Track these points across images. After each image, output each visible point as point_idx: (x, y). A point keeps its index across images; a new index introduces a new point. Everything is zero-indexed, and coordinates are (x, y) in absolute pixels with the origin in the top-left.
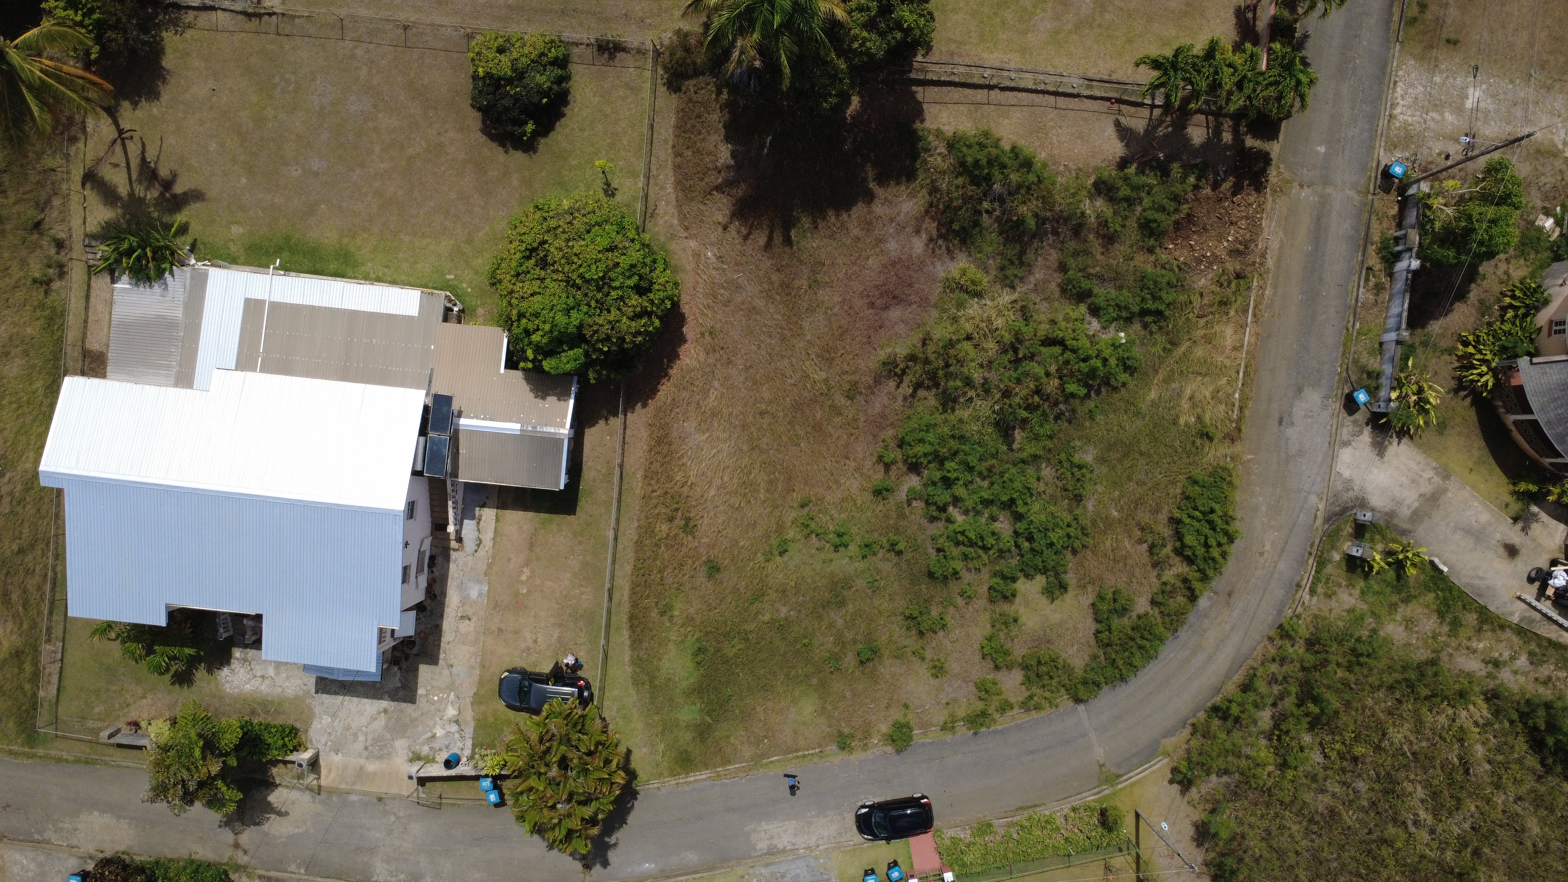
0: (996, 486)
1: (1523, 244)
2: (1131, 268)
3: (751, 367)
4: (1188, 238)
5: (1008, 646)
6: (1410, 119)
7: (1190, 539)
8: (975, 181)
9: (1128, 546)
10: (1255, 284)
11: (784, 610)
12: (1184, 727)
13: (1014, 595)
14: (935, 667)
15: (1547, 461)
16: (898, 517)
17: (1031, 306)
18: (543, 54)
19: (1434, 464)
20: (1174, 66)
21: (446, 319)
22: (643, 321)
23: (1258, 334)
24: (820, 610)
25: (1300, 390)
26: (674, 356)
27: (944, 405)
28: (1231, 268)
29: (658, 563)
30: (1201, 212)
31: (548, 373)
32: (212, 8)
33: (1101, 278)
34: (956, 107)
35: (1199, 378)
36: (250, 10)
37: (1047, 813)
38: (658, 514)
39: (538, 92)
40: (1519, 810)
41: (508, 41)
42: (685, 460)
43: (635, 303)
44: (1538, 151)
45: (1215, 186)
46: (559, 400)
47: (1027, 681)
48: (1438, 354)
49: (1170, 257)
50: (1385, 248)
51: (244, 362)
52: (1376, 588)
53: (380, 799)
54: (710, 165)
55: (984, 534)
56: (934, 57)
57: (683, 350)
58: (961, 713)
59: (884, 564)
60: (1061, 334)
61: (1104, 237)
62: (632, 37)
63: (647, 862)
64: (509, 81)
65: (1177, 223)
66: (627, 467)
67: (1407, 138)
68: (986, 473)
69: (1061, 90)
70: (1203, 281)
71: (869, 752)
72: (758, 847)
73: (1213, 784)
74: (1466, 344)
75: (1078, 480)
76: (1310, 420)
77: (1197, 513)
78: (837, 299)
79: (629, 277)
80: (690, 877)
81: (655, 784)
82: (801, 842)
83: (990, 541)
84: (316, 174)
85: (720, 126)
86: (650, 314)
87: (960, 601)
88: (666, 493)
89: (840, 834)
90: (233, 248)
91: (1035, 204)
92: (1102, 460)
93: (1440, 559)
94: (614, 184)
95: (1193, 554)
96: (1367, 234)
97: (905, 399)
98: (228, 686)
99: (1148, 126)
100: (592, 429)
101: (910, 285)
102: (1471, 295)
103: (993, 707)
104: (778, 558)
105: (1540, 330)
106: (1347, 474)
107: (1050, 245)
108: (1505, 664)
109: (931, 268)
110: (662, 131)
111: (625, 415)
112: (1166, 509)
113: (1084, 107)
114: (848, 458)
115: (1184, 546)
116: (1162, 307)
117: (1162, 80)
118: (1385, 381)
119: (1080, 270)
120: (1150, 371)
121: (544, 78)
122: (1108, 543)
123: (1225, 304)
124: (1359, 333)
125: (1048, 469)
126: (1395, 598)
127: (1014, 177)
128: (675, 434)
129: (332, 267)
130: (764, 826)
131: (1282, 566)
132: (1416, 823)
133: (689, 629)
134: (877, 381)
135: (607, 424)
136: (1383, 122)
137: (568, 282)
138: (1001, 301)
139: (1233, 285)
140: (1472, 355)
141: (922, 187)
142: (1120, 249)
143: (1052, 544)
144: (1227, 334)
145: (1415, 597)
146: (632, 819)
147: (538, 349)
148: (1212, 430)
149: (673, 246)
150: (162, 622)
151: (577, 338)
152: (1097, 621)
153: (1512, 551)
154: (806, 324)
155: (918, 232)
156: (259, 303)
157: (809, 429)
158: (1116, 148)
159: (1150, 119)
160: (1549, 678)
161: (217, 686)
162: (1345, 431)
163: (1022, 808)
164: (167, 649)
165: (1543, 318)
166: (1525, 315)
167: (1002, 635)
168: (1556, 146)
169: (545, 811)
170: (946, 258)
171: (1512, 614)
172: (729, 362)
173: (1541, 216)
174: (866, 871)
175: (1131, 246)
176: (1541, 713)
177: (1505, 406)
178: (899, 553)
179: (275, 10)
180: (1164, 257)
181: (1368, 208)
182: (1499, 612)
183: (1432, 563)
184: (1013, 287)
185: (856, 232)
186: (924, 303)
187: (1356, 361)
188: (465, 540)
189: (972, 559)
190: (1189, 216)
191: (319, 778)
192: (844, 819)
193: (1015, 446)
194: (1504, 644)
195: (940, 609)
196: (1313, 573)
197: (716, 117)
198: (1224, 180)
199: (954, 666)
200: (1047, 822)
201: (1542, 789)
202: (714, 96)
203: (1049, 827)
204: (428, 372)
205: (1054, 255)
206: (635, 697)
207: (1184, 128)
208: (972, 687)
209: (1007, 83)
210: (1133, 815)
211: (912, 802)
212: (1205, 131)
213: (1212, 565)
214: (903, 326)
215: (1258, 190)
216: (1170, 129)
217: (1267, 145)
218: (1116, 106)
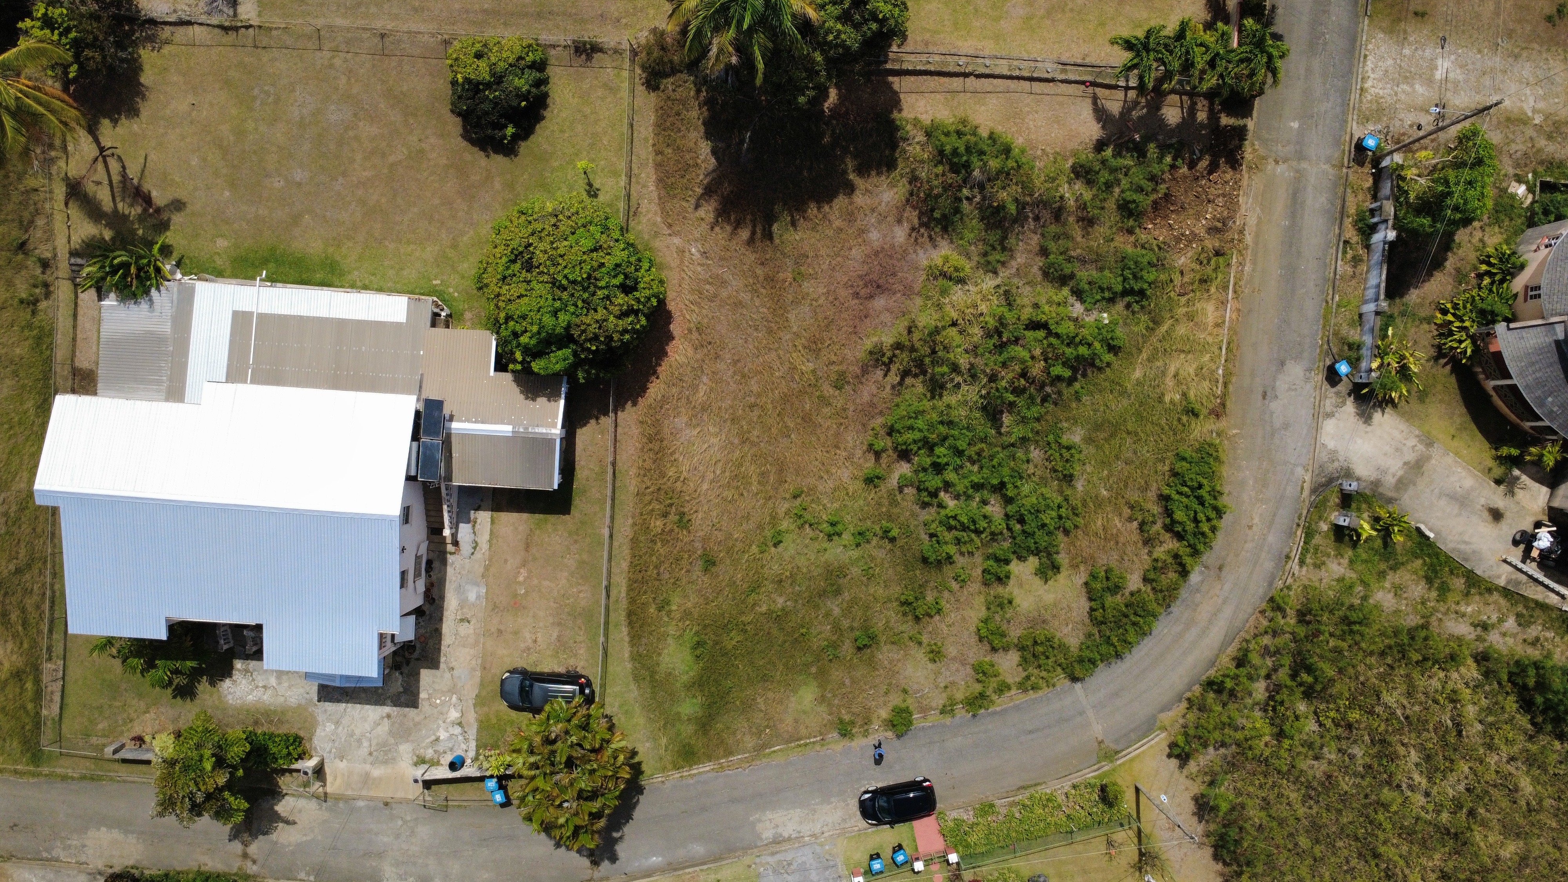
0: (985, 470)
1: (1497, 212)
2: (1112, 250)
3: (739, 361)
4: (1166, 217)
5: (1004, 627)
6: (1381, 92)
7: (1179, 515)
8: (955, 169)
9: (1119, 525)
10: (1234, 260)
11: (780, 601)
12: (1180, 701)
13: (1008, 577)
14: (932, 652)
15: (1527, 425)
16: (891, 504)
17: (1014, 291)
18: (520, 58)
19: (1417, 432)
20: (1146, 47)
21: (434, 324)
22: (630, 319)
23: (1239, 310)
24: (817, 600)
25: (1283, 364)
26: (662, 354)
27: (933, 392)
28: (1210, 246)
29: (654, 559)
30: (1179, 192)
31: (538, 374)
32: (189, 23)
33: (1082, 260)
34: (933, 95)
35: (1182, 356)
36: (227, 24)
37: (1048, 791)
38: (653, 510)
39: (517, 95)
40: (1512, 770)
41: (485, 45)
42: (676, 456)
43: (621, 302)
44: (1508, 119)
45: (1192, 165)
46: (549, 401)
47: (1024, 662)
48: (1417, 323)
49: (1149, 237)
50: (1360, 220)
51: (234, 374)
52: (1364, 556)
53: (386, 804)
54: (691, 162)
55: (976, 518)
56: (909, 47)
57: (671, 347)
58: (959, 696)
59: (878, 551)
60: (1044, 318)
61: (1083, 220)
62: (608, 37)
63: (654, 855)
64: (488, 85)
65: (1155, 202)
66: (619, 464)
67: (1379, 111)
68: (975, 457)
69: (1035, 75)
70: (1183, 259)
72: (764, 837)
73: (1209, 757)
74: (1444, 312)
75: (1067, 461)
76: (1293, 393)
77: (1186, 489)
78: (822, 290)
79: (615, 276)
80: (697, 869)
81: (659, 778)
82: (806, 829)
83: (983, 524)
84: (299, 184)
85: (700, 123)
86: (636, 312)
87: (954, 585)
88: (659, 489)
89: (844, 820)
90: (219, 262)
91: (1015, 190)
92: (1089, 440)
93: (1426, 526)
94: (596, 185)
95: (1184, 530)
96: (1343, 207)
97: (893, 387)
98: (230, 697)
99: (1123, 107)
100: (585, 429)
101: (894, 274)
102: (1448, 264)
103: (991, 689)
104: (773, 549)
105: (1516, 296)
106: (1331, 445)
107: (1031, 230)
108: (1493, 626)
109: (914, 256)
110: (642, 129)
111: (616, 414)
112: (1154, 487)
113: (1059, 91)
114: (839, 448)
115: (1174, 522)
116: (1144, 287)
117: (1135, 61)
118: (1365, 352)
119: (1061, 254)
120: (1134, 350)
121: (523, 81)
122: (1099, 523)
123: (1206, 281)
124: (1338, 306)
125: (1037, 451)
126: (1383, 566)
127: (994, 164)
128: (666, 430)
129: (319, 276)
130: (769, 815)
131: (1271, 538)
132: (1411, 788)
133: (688, 623)
134: (865, 370)
135: (598, 423)
136: (1354, 97)
137: (554, 284)
138: (984, 286)
139: (1213, 262)
140: (1451, 322)
141: (902, 176)
142: (1101, 230)
143: (1044, 525)
144: (1209, 311)
145: (1403, 564)
146: (637, 814)
147: (526, 350)
148: (1197, 407)
149: (657, 244)
150: (163, 635)
151: (565, 339)
152: (1091, 599)
153: (1496, 515)
154: (792, 316)
155: (899, 221)
156: (247, 315)
157: (799, 421)
158: (1092, 130)
159: (1125, 101)
160: (1537, 639)
161: (220, 697)
162: (1328, 402)
163: (1023, 788)
164: (169, 662)
165: (1518, 284)
166: (1502, 281)
167: (998, 618)
168: (1526, 114)
169: (551, 809)
170: (928, 245)
171: (1499, 577)
172: (717, 357)
173: (1514, 184)
174: (871, 856)
175: (1111, 227)
176: (1532, 672)
177: (1484, 372)
178: (893, 540)
179: (251, 22)
180: (1143, 237)
181: (1343, 181)
182: (1485, 576)
183: (1418, 530)
184: (995, 272)
186: (908, 292)
187: (1336, 334)
188: (461, 544)
189: (965, 543)
190: (1167, 196)
191: (324, 786)
192: (848, 805)
193: (1003, 430)
194: (1492, 607)
195: (935, 594)
196: (1302, 544)
197: (695, 114)
198: (1200, 159)
199: (952, 651)
200: (1048, 800)
201: (1534, 748)
202: (692, 93)
203: (1050, 805)
204: (418, 377)
205: (1035, 240)
206: (636, 693)
207: (1159, 109)
208: (969, 670)
209: (982, 70)
210: (1133, 790)
211: (914, 785)
212: (1179, 110)
213: (1202, 540)
214: (888, 314)
215: (1234, 168)
216: (1145, 111)
217: (1241, 122)
218: (1090, 90)
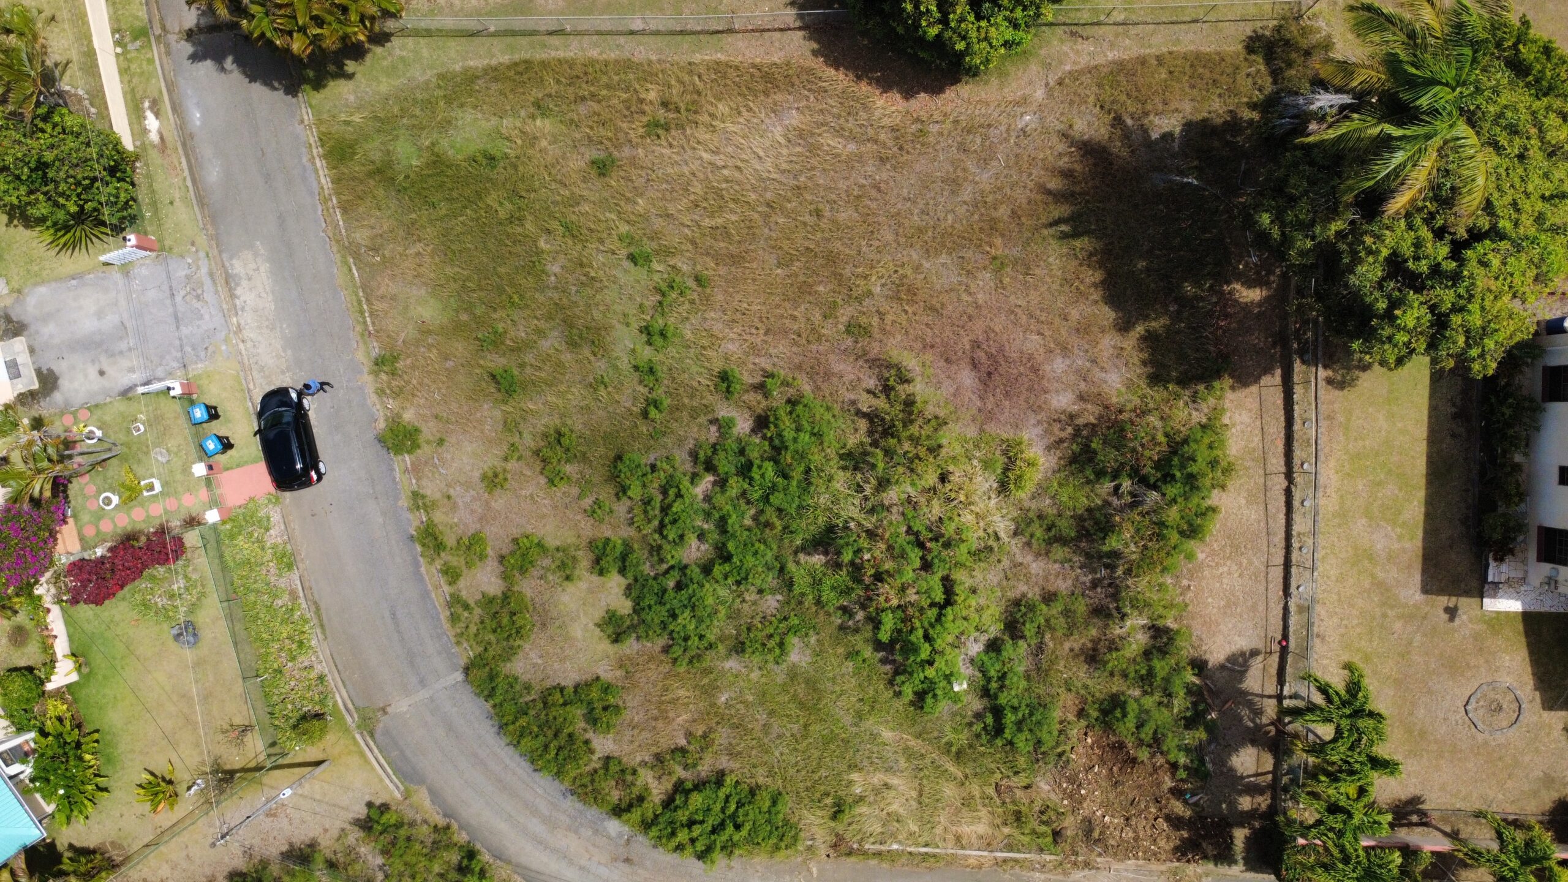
0: (746, 533)
2: (1053, 691)
3: (879, 190)
4: (1102, 761)
5: (535, 572)
7: (697, 800)
8: (1163, 464)
9: (680, 720)
10: (1048, 858)
11: (556, 268)
12: (445, 815)
13: (601, 573)
14: (496, 476)
16: (693, 409)
17: (993, 558)
20: (1357, 713)
23: (980, 867)
24: (560, 316)
26: (885, 85)
27: (850, 455)
28: (1066, 824)
29: (604, 92)
30: (1138, 777)
33: (1040, 648)
34: (1257, 432)
35: (914, 794)
37: (313, 643)
38: (670, 86)
42: (745, 113)
47: (488, 601)
49: (1075, 740)
54: (1149, 107)
55: (680, 523)
56: (1327, 394)
57: (896, 96)
58: (439, 517)
59: (629, 396)
60: (959, 599)
61: (1094, 649)
63: (203, 115)
65: (1121, 746)
66: (730, 38)
68: (762, 519)
69: (1294, 570)
70: (1047, 788)
71: (374, 398)
72: (234, 261)
73: (370, 858)
75: (764, 645)
77: (733, 807)
78: (981, 298)
80: (186, 173)
81: (308, 115)
82: (247, 318)
83: (672, 534)
85: (1206, 115)
87: (587, 502)
88: (699, 93)
89: (262, 369)
91: (1132, 551)
92: (793, 674)
95: (677, 808)
97: (853, 403)
99: (1253, 695)
101: (1007, 394)
103: (450, 558)
104: (624, 253)
107: (1077, 578)
109: (1033, 421)
110: (1191, 36)
111: (800, 29)
112: (734, 765)
113: (1272, 605)
114: (766, 334)
115: (687, 793)
116: (1008, 734)
117: (1336, 699)
119: (1047, 621)
120: (918, 728)
122: (682, 693)
123: (1018, 819)
125: (776, 604)
127: (1173, 514)
128: (779, 97)
130: (265, 267)
133: (519, 142)
134: (874, 363)
138: (997, 518)
139: (1044, 828)
141: (1142, 397)
142: (1081, 674)
143: (674, 616)
144: (977, 826)
146: (259, 90)
148: (846, 817)
149: (1034, 68)
152: (576, 687)
154: (944, 258)
155: (1081, 398)
157: (801, 278)
158: (1217, 653)
159: (1262, 696)
163: (318, 609)
167: (547, 562)
170: (1050, 439)
172: (883, 160)
174: (215, 408)
175: (1085, 687)
178: (645, 414)
180: (1074, 732)
184: (1016, 534)
185: (1074, 314)
186: (987, 416)
190: (1134, 761)
192: (283, 373)
193: (802, 557)
195: (575, 477)
197: (1215, 108)
198: (1186, 802)
199: (499, 501)
200: (301, 644)
202: (1245, 100)
203: (294, 646)
205: (1063, 586)
206: (421, 79)
207: (1254, 742)
208: (473, 528)
209: (1297, 496)
210: (320, 757)
211: (312, 460)
212: (1252, 771)
213: (665, 833)
214: (952, 390)
215: (1176, 849)
216: (1251, 724)
217: (1239, 857)
218: (1276, 647)
